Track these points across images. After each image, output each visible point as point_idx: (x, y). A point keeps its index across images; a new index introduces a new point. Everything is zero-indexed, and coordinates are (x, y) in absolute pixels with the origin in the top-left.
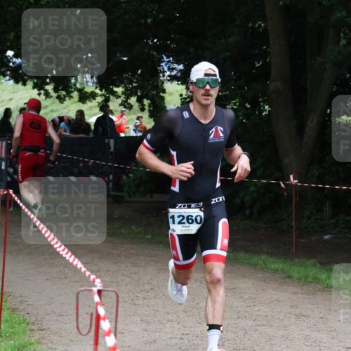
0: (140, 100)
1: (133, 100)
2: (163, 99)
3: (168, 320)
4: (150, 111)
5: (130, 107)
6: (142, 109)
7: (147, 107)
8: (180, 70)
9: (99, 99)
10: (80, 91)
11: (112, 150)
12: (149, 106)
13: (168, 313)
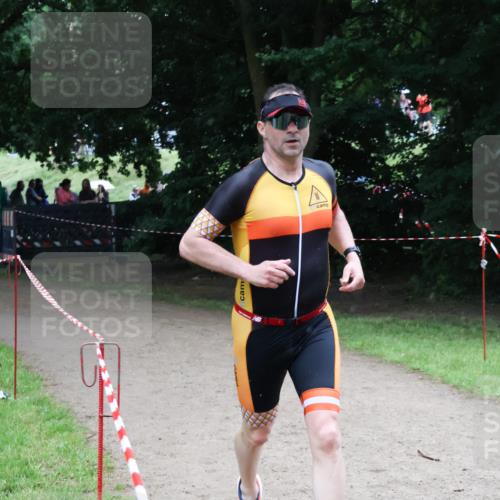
0: (137, 167)
1: (130, 167)
2: (159, 164)
3: (174, 371)
4: (147, 177)
5: (127, 174)
6: (139, 175)
7: (143, 173)
8: (173, 137)
9: (99, 168)
10: (80, 161)
11: (113, 214)
12: (146, 171)
13: (172, 364)
